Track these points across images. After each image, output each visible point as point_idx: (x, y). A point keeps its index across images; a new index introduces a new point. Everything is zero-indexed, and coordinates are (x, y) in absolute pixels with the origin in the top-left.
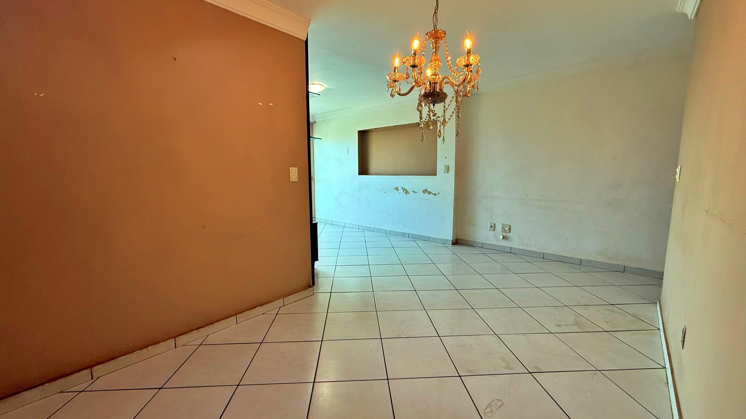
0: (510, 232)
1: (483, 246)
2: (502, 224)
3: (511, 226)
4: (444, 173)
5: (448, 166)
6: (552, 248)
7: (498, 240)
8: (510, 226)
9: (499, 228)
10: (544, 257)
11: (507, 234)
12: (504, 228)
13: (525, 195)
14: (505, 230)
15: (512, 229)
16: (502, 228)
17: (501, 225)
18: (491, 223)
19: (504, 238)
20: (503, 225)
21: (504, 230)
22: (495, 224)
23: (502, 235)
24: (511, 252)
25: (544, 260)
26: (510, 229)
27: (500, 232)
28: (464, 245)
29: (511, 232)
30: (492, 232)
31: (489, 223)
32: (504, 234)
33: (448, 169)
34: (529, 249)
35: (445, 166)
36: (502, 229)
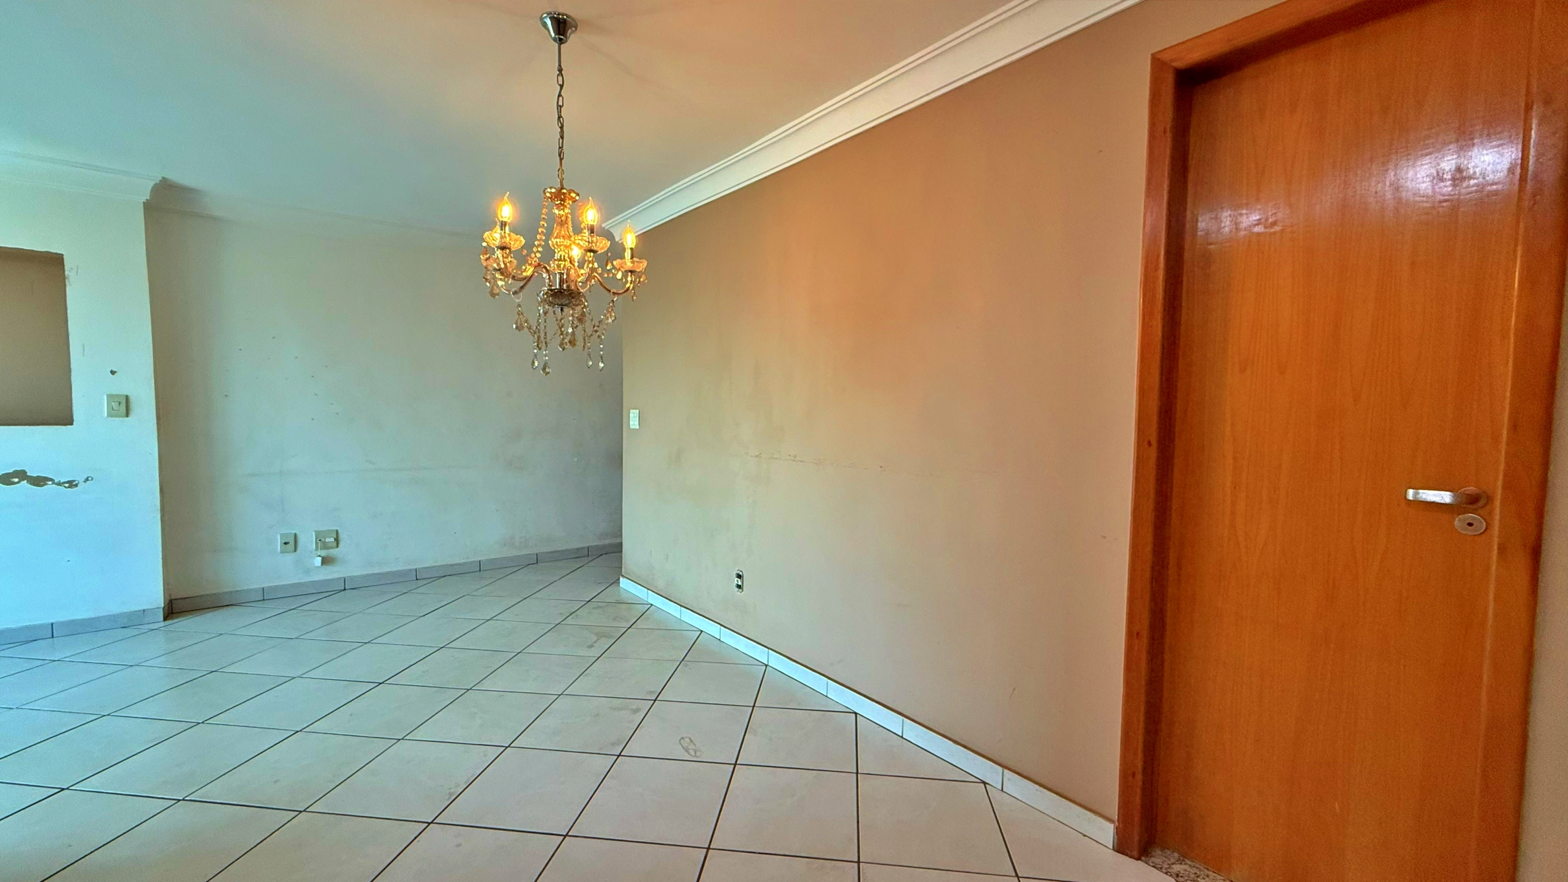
0: (337, 547)
1: (265, 596)
2: (315, 531)
3: (340, 531)
4: (109, 415)
5: (127, 398)
6: (430, 557)
7: (308, 571)
8: (337, 531)
9: (308, 541)
10: (417, 578)
11: (331, 551)
12: (323, 539)
13: (366, 461)
14: (324, 543)
15: (342, 536)
16: (316, 539)
17: (314, 533)
18: (282, 535)
19: (326, 561)
20: (318, 534)
21: (321, 543)
22: (295, 534)
23: (320, 556)
24: (345, 587)
25: (420, 583)
26: (337, 540)
27: (311, 552)
28: (210, 610)
29: (341, 545)
30: (290, 558)
31: (279, 537)
32: (324, 553)
33: (124, 406)
34: (386, 569)
35: (111, 397)
36: (317, 543)
